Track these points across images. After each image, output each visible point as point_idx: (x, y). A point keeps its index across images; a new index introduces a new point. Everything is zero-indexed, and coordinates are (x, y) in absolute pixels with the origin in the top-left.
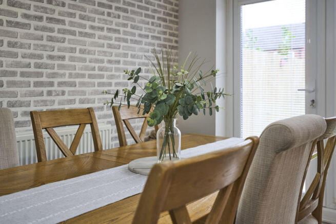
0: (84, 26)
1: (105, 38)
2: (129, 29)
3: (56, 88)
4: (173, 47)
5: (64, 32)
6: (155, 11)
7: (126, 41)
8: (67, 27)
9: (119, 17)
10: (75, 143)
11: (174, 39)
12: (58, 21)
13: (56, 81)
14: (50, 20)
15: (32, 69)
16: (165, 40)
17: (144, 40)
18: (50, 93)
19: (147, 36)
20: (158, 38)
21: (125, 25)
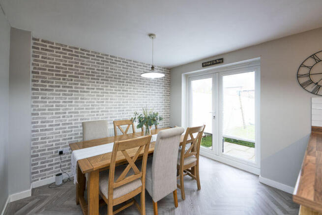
0: (134, 92)
1: (142, 94)
2: (150, 91)
3: (125, 112)
4: (168, 96)
5: (128, 94)
6: (161, 84)
7: (149, 95)
8: (129, 92)
9: (147, 87)
10: (127, 131)
11: (168, 92)
12: (126, 91)
13: (125, 109)
14: (123, 90)
15: (118, 106)
16: (165, 93)
17: (157, 94)
18: (123, 113)
19: (158, 93)
20: (162, 93)
21: (149, 90)
